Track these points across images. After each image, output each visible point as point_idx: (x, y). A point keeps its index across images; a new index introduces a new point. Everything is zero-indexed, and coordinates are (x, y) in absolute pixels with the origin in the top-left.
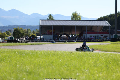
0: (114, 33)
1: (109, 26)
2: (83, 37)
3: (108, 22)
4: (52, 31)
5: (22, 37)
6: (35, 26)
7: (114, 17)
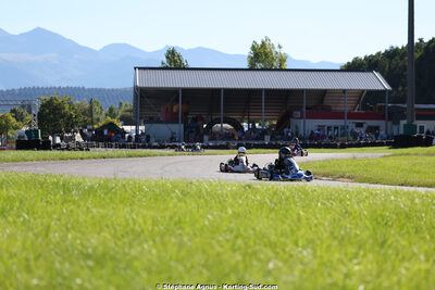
0: (404, 118)
1: (385, 91)
2: (293, 129)
3: (382, 75)
4: (179, 108)
5: (68, 132)
6: (117, 90)
7: (402, 58)
